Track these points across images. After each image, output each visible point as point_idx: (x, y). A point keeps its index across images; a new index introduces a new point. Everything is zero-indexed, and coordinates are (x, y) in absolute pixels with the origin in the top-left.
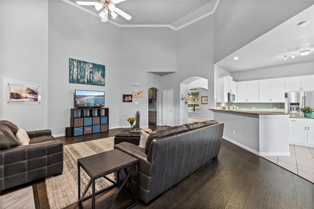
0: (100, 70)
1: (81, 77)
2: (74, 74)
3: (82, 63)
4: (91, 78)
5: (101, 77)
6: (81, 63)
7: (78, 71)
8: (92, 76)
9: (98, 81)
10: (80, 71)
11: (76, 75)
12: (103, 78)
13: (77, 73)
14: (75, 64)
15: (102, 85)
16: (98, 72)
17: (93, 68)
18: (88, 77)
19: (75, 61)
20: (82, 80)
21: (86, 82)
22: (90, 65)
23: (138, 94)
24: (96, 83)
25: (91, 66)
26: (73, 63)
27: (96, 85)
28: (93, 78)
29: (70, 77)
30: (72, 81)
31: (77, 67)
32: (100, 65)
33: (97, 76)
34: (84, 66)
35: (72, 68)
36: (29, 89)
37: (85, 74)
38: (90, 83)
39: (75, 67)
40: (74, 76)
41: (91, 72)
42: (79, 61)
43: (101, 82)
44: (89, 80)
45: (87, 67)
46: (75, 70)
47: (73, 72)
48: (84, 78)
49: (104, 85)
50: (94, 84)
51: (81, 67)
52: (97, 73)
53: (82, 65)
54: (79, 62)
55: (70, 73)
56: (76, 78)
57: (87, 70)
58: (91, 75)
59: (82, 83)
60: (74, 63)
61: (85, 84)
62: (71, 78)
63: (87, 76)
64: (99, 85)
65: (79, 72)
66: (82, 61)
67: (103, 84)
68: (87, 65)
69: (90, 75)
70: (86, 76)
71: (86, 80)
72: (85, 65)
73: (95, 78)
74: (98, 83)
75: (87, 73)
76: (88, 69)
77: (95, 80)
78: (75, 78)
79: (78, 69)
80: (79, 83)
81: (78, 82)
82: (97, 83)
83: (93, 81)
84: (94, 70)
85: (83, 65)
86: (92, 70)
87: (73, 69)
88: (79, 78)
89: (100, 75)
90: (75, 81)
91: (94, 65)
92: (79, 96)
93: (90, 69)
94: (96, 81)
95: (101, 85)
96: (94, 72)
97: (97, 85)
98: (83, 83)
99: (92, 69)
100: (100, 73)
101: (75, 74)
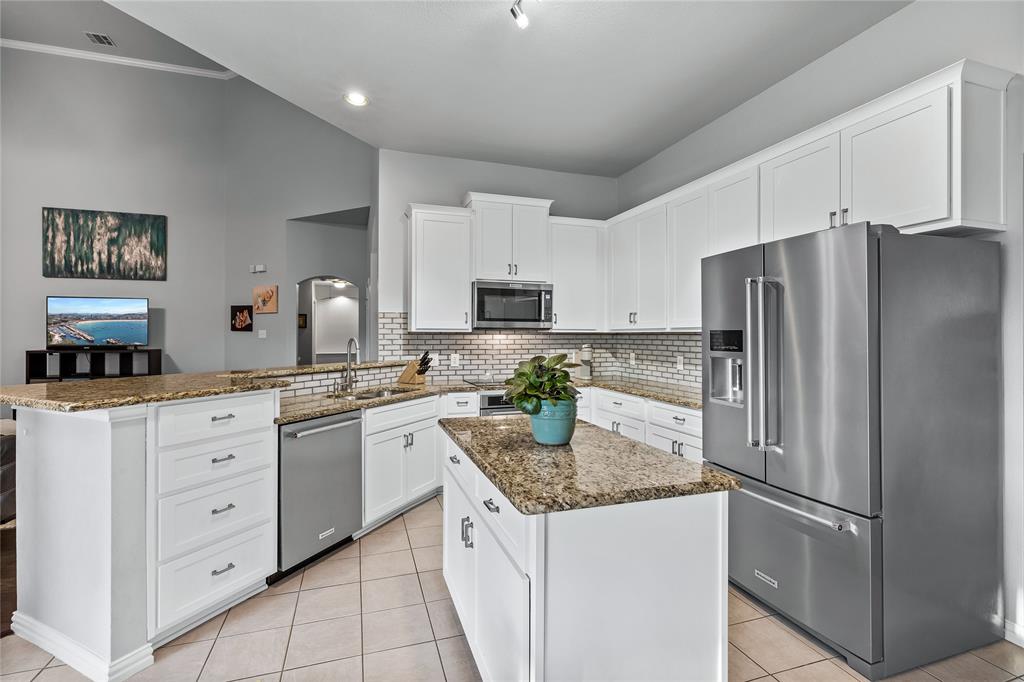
0: (146, 232)
1: (79, 258)
2: (56, 251)
3: (81, 215)
4: (114, 259)
5: (148, 254)
6: (78, 216)
7: (68, 242)
8: (116, 252)
9: (138, 267)
10: (77, 239)
11: (63, 252)
12: (157, 256)
13: (64, 248)
14: (60, 221)
15: (154, 279)
16: (139, 237)
17: (118, 229)
18: (104, 257)
19: (60, 215)
20: (82, 265)
21: (97, 271)
22: (110, 218)
23: (264, 302)
24: (132, 273)
25: (112, 221)
26: (53, 220)
27: (129, 278)
28: (120, 257)
29: (44, 259)
30: (51, 271)
31: (65, 229)
32: (143, 218)
33: (136, 251)
34: (90, 224)
35: (50, 234)
37: (92, 247)
38: (109, 272)
39: (58, 229)
40: (56, 256)
41: (112, 242)
42: (72, 211)
43: (148, 267)
44: (105, 265)
45: (100, 227)
46: (60, 238)
47: (53, 244)
48: (90, 260)
49: (164, 278)
50: (125, 277)
51: (79, 228)
52: (133, 241)
53: (81, 222)
54: (73, 214)
55: (45, 250)
56: (63, 262)
57: (98, 237)
58: (114, 249)
59: (83, 275)
60: (57, 220)
61: (93, 278)
62: (48, 262)
63: (99, 254)
64: (142, 278)
65: (72, 243)
66: (83, 211)
67: (159, 273)
68: (99, 218)
69: (109, 250)
70: (95, 255)
71: (95, 266)
72: (94, 220)
73: (127, 257)
74: (140, 273)
75: (100, 245)
76: (102, 231)
77: (126, 263)
78: (60, 262)
79: (69, 236)
80: (73, 277)
81: (69, 272)
82: (136, 273)
83: (122, 268)
84: (125, 232)
85: (86, 222)
86: (115, 234)
87: (54, 237)
88: (74, 259)
89: (145, 248)
90: (60, 272)
91: (123, 217)
92: (61, 315)
93: (110, 230)
94: (133, 266)
95: (149, 279)
96: (125, 239)
97: (135, 279)
98: (88, 274)
99: (115, 230)
100: (145, 240)
101: (60, 252)
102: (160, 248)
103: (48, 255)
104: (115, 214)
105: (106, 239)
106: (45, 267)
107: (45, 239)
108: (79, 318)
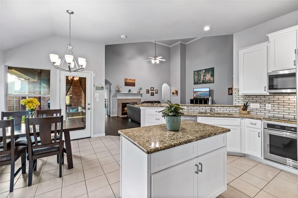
0: (210, 72)
1: (199, 80)
5: (210, 77)
9: (208, 80)
12: (212, 77)
14: (196, 73)
15: (211, 83)
16: (209, 74)
17: (205, 73)
18: (203, 79)
21: (201, 82)
22: (203, 71)
27: (207, 83)
28: (205, 79)
30: (195, 84)
32: (209, 69)
33: (208, 77)
36: (176, 91)
37: (200, 78)
38: (203, 82)
41: (204, 76)
43: (210, 80)
46: (196, 76)
48: (200, 80)
49: (213, 82)
50: (206, 83)
52: (207, 75)
53: (199, 73)
54: (198, 71)
56: (196, 81)
59: (199, 84)
64: (209, 83)
71: (201, 81)
72: (201, 72)
73: (206, 79)
74: (209, 82)
75: (202, 77)
79: (197, 76)
81: (197, 83)
83: (206, 81)
84: (206, 73)
86: (204, 74)
91: (206, 70)
92: (196, 91)
93: (203, 73)
95: (210, 83)
98: (200, 83)
100: (210, 74)
101: (196, 79)
102: (212, 75)
103: (194, 80)
104: (204, 70)
105: (203, 75)
106: (194, 83)
107: (194, 77)
108: (198, 92)
